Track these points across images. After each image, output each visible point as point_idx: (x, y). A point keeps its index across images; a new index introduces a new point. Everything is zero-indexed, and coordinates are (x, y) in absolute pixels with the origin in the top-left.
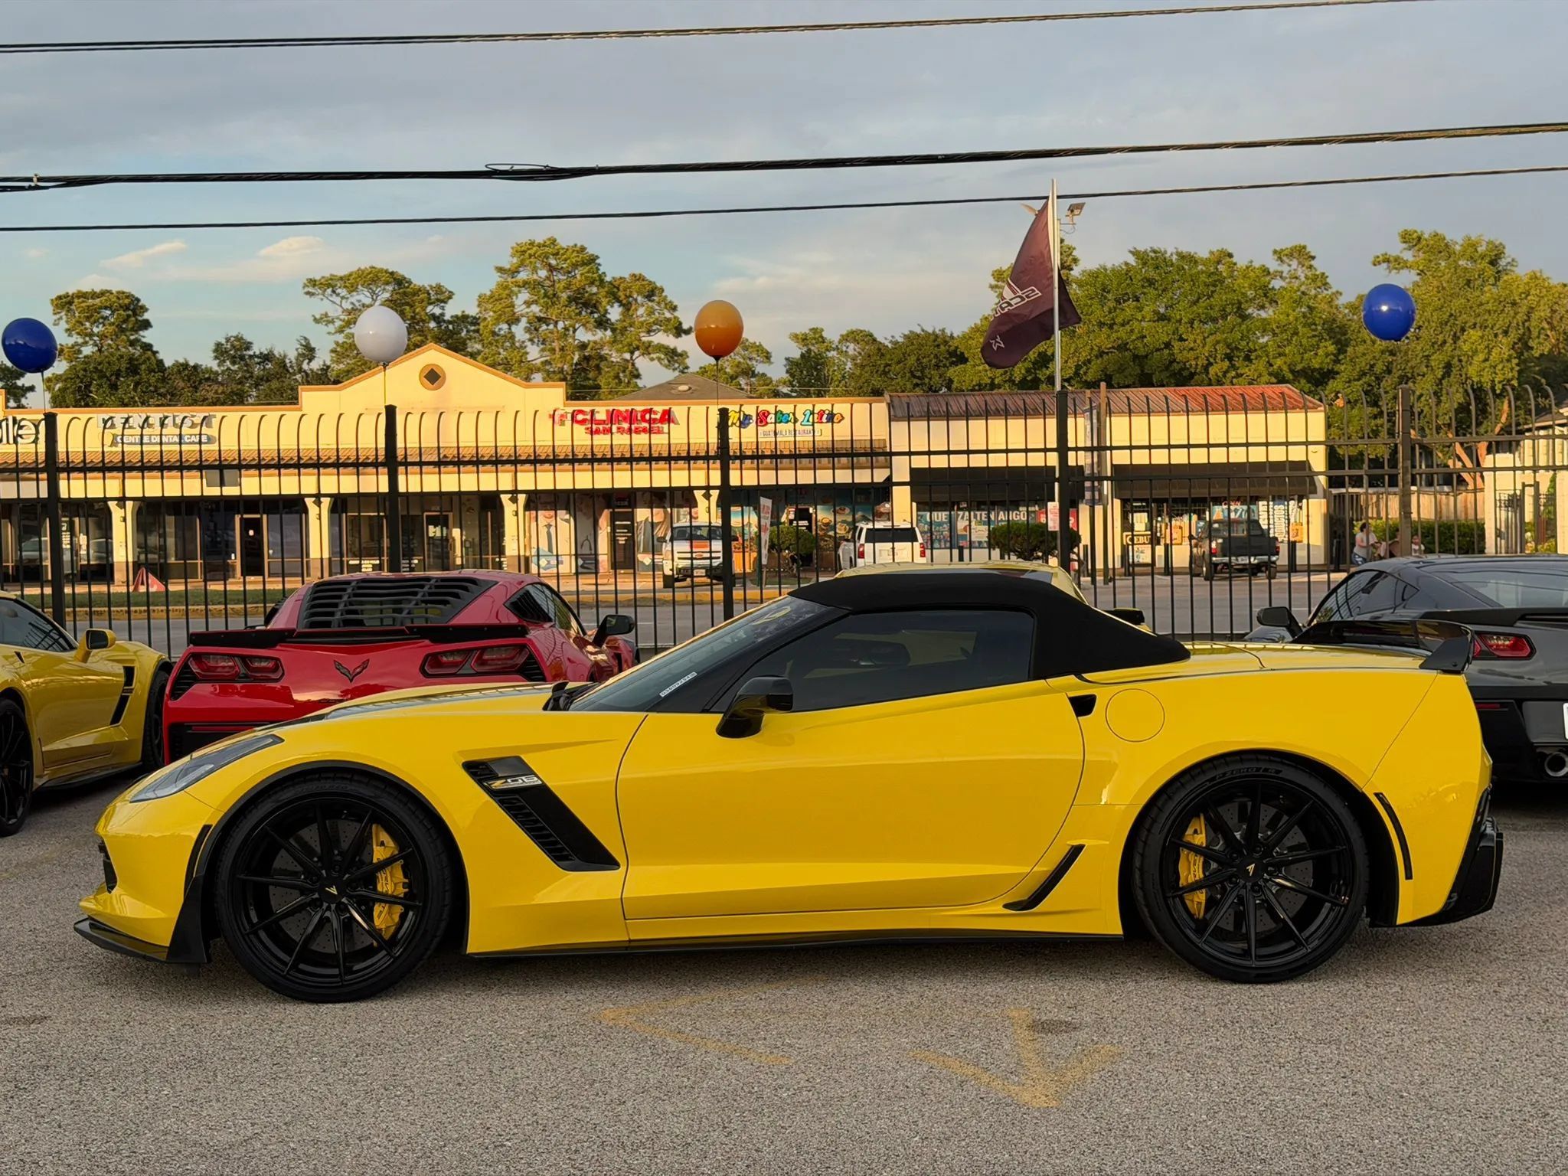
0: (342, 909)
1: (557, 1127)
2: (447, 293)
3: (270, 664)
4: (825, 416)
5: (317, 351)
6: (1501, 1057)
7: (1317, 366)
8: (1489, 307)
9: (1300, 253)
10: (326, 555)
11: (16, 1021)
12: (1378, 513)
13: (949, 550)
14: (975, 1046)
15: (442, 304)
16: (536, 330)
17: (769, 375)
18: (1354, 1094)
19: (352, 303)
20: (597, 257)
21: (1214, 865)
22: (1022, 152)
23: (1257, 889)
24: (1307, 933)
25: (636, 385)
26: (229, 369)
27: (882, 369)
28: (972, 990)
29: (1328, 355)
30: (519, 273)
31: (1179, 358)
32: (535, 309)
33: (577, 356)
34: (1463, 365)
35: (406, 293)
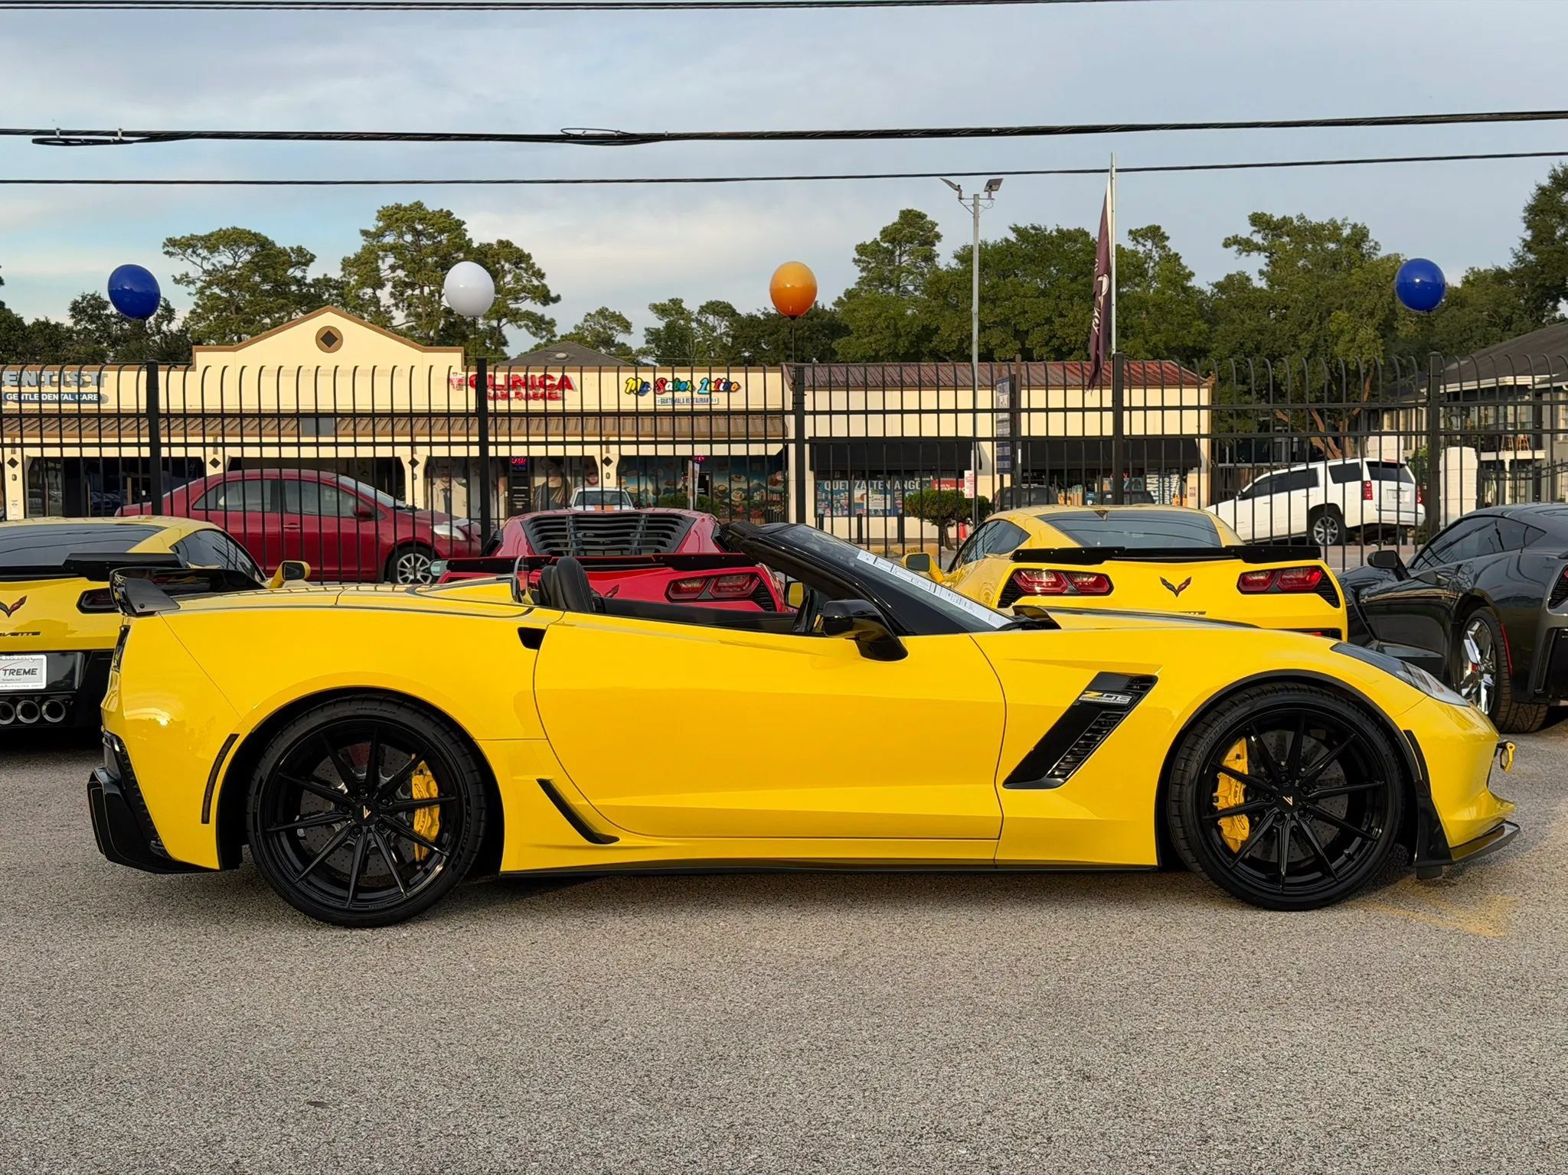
2: (308, 257)
4: (722, 385)
5: (177, 313)
7: (1190, 344)
8: (1356, 289)
9: (1154, 234)
13: (847, 518)
15: (304, 267)
16: (402, 294)
17: (628, 345)
19: (214, 265)
20: (464, 223)
25: (503, 353)
26: (86, 328)
29: (1200, 334)
30: (385, 237)
31: (1059, 333)
32: (400, 273)
33: (442, 322)
34: (1329, 345)
35: (268, 255)
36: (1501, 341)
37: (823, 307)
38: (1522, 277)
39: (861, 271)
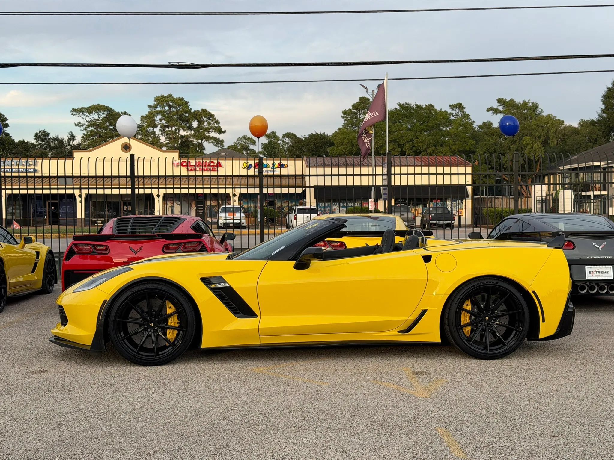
0: (155, 331)
1: (252, 404)
3: (104, 248)
4: (281, 165)
5: (76, 137)
6: (583, 382)
7: (468, 149)
8: (533, 127)
9: (459, 106)
10: (83, 217)
11: (35, 372)
12: (492, 205)
14: (394, 379)
16: (164, 130)
17: (255, 150)
18: (534, 393)
19: (91, 119)
20: (188, 102)
21: (473, 318)
22: (373, 62)
23: (489, 326)
24: (507, 341)
25: (203, 153)
26: (40, 143)
27: (300, 148)
28: (387, 362)
29: (472, 145)
30: (157, 108)
31: (416, 145)
32: (164, 122)
33: (180, 141)
34: (523, 149)
35: (111, 115)
36: (593, 148)
37: (327, 135)
38: (601, 123)
39: (345, 121)
